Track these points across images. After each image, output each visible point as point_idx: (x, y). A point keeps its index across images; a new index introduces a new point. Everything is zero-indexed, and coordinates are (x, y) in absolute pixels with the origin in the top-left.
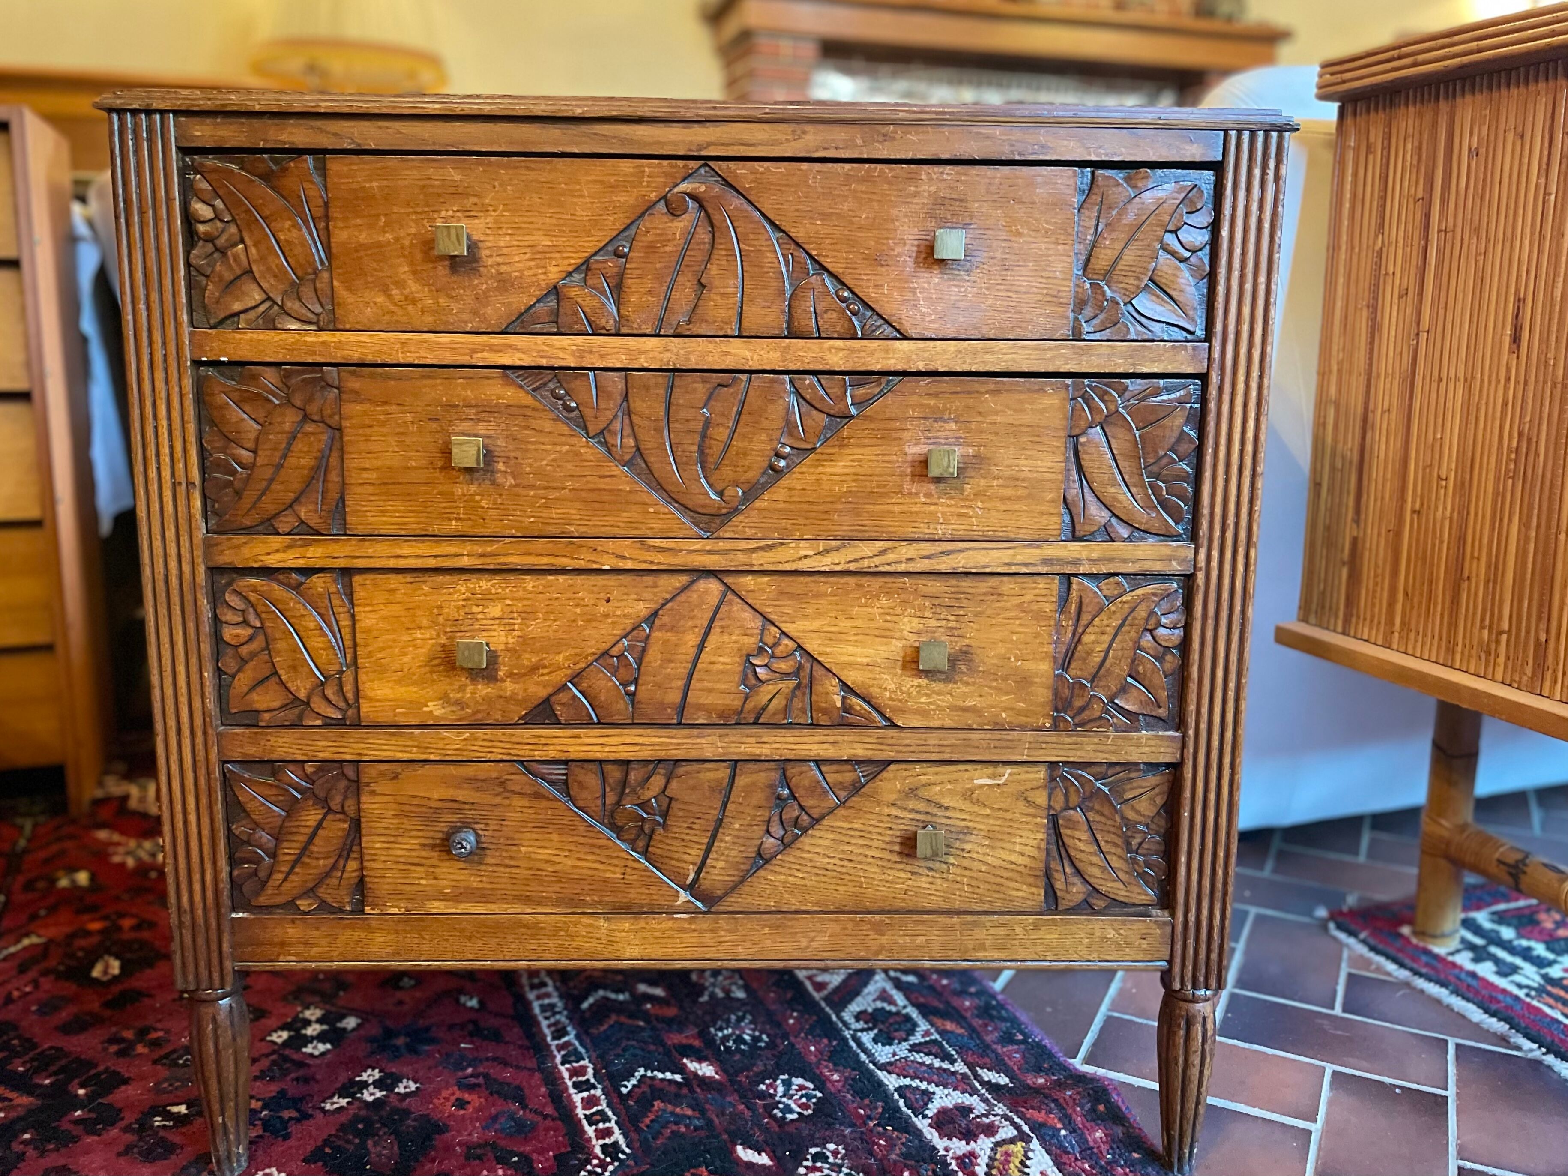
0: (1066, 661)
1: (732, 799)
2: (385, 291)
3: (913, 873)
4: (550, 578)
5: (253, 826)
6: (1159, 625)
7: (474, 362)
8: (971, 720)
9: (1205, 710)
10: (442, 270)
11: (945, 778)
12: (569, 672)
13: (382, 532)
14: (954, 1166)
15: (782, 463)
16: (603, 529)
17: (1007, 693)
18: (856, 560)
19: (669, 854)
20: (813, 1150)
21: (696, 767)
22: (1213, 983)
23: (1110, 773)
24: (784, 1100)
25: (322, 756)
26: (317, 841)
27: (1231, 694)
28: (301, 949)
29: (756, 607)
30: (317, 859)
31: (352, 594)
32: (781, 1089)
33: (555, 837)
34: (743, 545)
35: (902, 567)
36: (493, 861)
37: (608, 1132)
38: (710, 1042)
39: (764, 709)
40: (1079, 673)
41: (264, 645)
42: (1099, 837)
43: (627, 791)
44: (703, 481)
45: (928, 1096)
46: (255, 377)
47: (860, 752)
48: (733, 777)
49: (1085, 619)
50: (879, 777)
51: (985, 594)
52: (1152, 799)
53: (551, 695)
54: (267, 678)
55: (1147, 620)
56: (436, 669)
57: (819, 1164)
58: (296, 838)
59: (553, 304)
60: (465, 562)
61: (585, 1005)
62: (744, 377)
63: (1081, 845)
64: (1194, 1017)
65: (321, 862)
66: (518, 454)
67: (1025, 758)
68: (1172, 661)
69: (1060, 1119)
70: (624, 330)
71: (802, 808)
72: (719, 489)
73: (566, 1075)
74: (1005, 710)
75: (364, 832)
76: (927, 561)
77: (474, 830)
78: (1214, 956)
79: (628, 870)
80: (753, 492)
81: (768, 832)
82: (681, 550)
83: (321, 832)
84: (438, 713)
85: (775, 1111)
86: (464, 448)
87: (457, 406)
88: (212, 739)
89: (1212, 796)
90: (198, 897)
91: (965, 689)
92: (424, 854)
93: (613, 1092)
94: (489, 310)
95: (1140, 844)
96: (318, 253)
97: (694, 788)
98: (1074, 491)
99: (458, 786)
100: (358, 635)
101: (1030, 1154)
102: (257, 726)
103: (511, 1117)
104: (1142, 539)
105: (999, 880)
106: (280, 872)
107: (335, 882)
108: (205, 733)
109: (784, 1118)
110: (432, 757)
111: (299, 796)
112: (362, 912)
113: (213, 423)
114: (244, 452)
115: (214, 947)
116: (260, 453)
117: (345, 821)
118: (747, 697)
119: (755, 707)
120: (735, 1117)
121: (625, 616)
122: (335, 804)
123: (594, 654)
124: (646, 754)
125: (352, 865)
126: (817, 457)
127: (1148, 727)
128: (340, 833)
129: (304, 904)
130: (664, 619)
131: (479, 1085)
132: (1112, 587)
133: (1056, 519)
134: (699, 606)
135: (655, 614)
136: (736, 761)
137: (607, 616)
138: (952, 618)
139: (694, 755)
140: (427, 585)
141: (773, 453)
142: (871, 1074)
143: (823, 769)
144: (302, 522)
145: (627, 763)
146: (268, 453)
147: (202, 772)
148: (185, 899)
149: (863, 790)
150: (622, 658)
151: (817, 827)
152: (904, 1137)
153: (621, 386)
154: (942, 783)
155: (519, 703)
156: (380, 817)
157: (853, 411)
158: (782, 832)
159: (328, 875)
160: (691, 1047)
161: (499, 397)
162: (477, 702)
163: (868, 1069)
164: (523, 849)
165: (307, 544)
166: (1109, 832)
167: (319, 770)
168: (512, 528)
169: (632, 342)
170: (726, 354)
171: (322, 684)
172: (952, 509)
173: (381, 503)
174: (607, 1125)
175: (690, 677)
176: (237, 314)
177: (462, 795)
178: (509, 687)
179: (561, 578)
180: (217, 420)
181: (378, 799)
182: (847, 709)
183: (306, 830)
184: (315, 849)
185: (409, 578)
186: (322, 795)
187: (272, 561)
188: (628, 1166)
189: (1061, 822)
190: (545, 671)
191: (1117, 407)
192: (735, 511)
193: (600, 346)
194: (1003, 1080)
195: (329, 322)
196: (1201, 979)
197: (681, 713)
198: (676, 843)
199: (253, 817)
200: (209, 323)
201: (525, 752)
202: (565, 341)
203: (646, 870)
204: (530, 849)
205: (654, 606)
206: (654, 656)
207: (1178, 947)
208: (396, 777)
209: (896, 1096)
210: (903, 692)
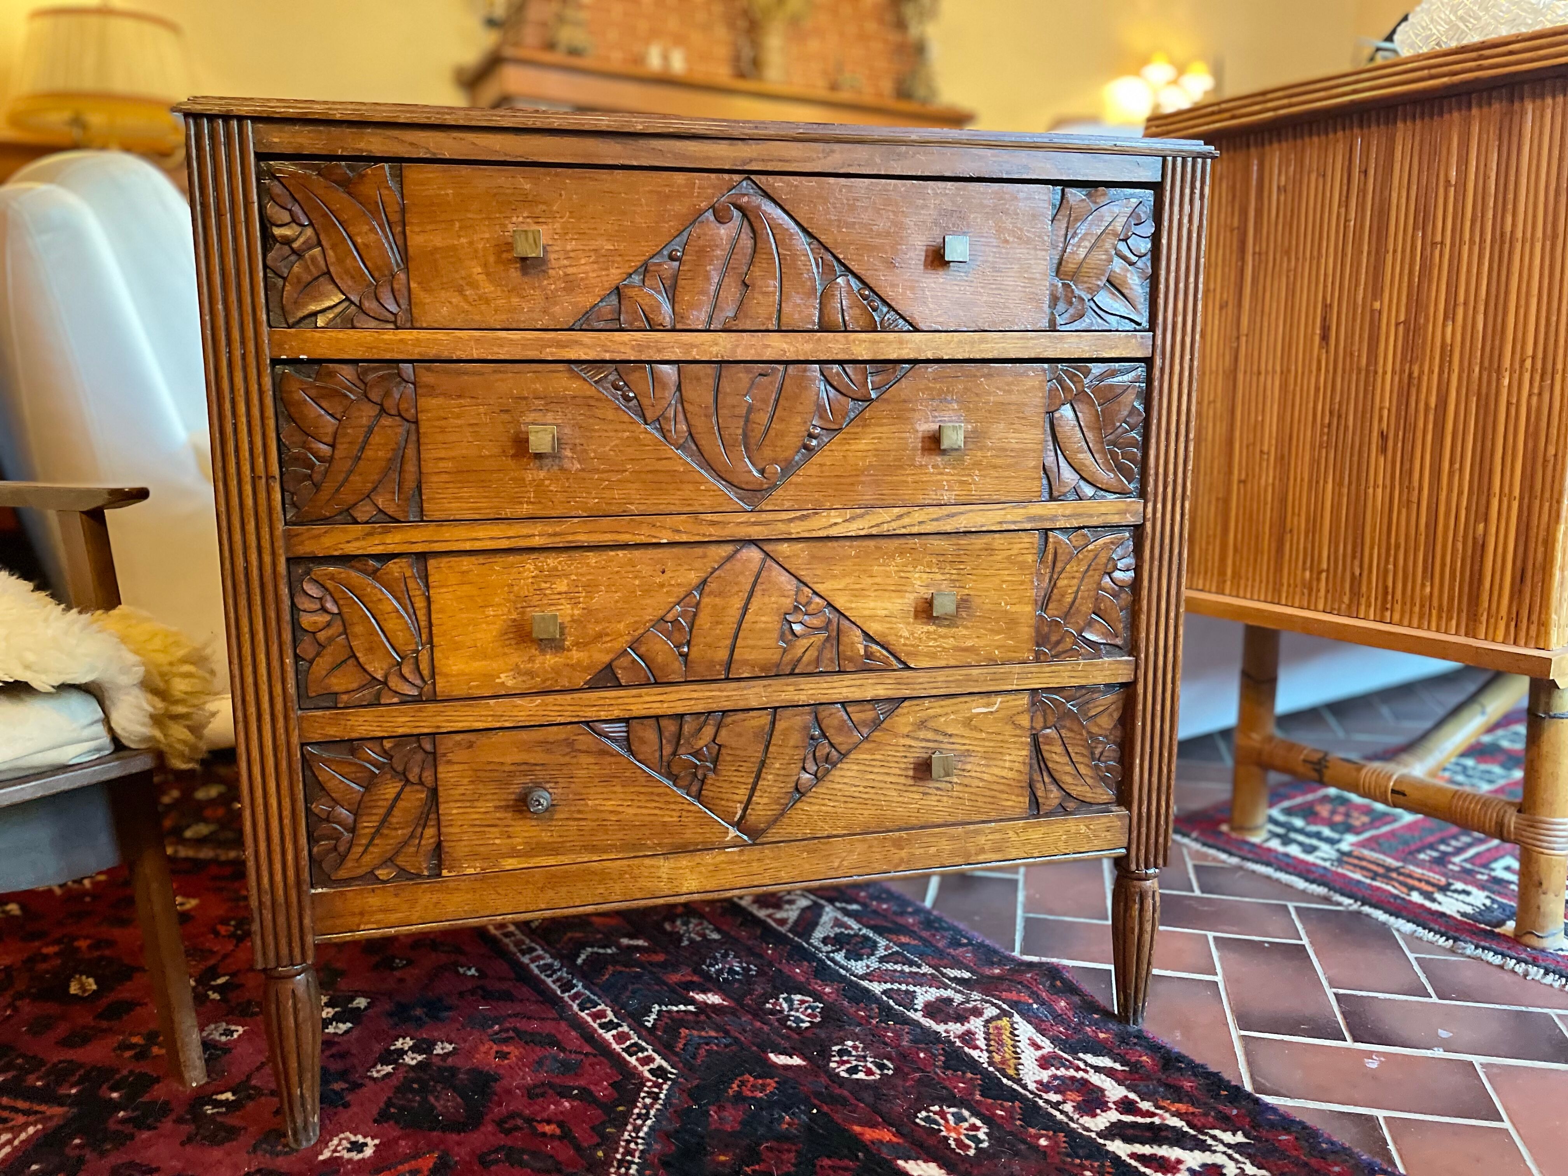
0: (1045, 603)
1: (773, 742)
2: (460, 291)
3: (924, 794)
4: (612, 553)
5: (332, 804)
6: (1116, 568)
7: (543, 357)
8: (971, 659)
9: (1152, 637)
10: (514, 273)
11: (949, 710)
12: (628, 638)
13: (458, 517)
14: (958, 1044)
15: (814, 443)
16: (661, 507)
17: (998, 633)
18: (877, 525)
19: (720, 795)
20: (836, 1048)
21: (741, 716)
22: (1160, 861)
23: (1078, 695)
24: (792, 1013)
25: (400, 731)
26: (396, 812)
27: (1172, 622)
28: (380, 916)
29: (792, 571)
30: (396, 829)
31: (426, 577)
32: (785, 1006)
33: (618, 789)
34: (784, 516)
35: (915, 530)
36: (562, 816)
37: (649, 1060)
38: (707, 976)
39: (799, 660)
40: (1056, 613)
41: (341, 629)
42: (1070, 749)
43: (682, 742)
44: (747, 460)
45: (912, 995)
46: (332, 374)
47: (881, 692)
48: (773, 723)
49: (1059, 565)
50: (896, 713)
51: (981, 550)
52: (1111, 715)
53: (612, 661)
54: (344, 661)
55: (1106, 565)
56: (507, 642)
57: (845, 1058)
58: (374, 811)
59: (616, 302)
60: (537, 541)
61: (579, 961)
62: (781, 367)
63: (1056, 758)
64: (1146, 892)
65: (400, 832)
66: (582, 441)
67: (1015, 687)
68: (1126, 597)
69: (1030, 997)
70: (678, 327)
71: (832, 745)
72: (761, 467)
73: (589, 1019)
74: (998, 648)
75: (441, 800)
76: (935, 523)
77: (545, 789)
78: (1161, 840)
79: (684, 813)
80: (789, 468)
81: (804, 769)
82: (729, 523)
83: (401, 804)
84: (510, 683)
85: (789, 1023)
86: (540, 435)
87: (525, 398)
88: (293, 723)
89: (1159, 708)
90: (278, 877)
91: (965, 632)
92: (498, 815)
93: (638, 1026)
94: (557, 309)
95: (1101, 754)
96: (394, 257)
97: (740, 735)
98: (1050, 460)
99: (529, 750)
100: (433, 616)
101: (1016, 1026)
102: (336, 708)
103: (555, 1059)
104: (1103, 497)
105: (993, 793)
106: (360, 845)
107: (413, 849)
108: (286, 718)
109: (799, 1027)
110: (507, 724)
111: (377, 772)
112: (439, 875)
113: (291, 418)
114: (322, 446)
115: (295, 923)
116: (338, 446)
117: (422, 792)
118: (785, 650)
119: (791, 660)
120: (756, 1033)
121: (679, 585)
122: (413, 777)
123: (651, 620)
124: (700, 708)
125: (430, 832)
126: (844, 436)
127: (1109, 654)
128: (418, 803)
129: (382, 873)
130: (712, 586)
131: (512, 1038)
132: (1080, 538)
133: (1036, 483)
134: (742, 573)
135: (704, 582)
136: (775, 708)
137: (662, 585)
138: (954, 572)
139: (742, 705)
140: (499, 563)
141: (806, 433)
142: (857, 984)
143: (849, 709)
144: (380, 510)
145: (682, 716)
146: (345, 446)
147: (283, 755)
148: (266, 880)
149: (883, 726)
150: (676, 623)
151: (845, 760)
152: (907, 1028)
153: (674, 377)
154: (947, 714)
155: (586, 669)
156: (456, 786)
157: (873, 396)
158: (815, 768)
159: (405, 843)
160: (692, 982)
161: (566, 389)
162: (546, 671)
163: (851, 981)
164: (590, 802)
165: (387, 531)
166: (1078, 745)
167: (396, 745)
168: (577, 509)
169: (686, 337)
170: (768, 346)
171: (399, 664)
172: (955, 478)
173: (456, 491)
174: (646, 1054)
175: (736, 637)
176: (315, 314)
177: (532, 758)
178: (576, 655)
179: (621, 553)
180: (296, 416)
181: (456, 767)
182: (868, 655)
183: (385, 803)
184: (394, 820)
185: (481, 559)
186: (400, 769)
187: (352, 549)
188: (681, 1083)
189: (1041, 740)
190: (608, 639)
191: (1083, 386)
192: (774, 487)
193: (657, 342)
194: (967, 975)
195: (407, 321)
196: (1152, 859)
197: (728, 669)
198: (725, 785)
199: (333, 795)
200: (287, 323)
201: (590, 714)
202: (625, 336)
203: (700, 811)
204: (597, 802)
205: (704, 575)
206: (704, 620)
207: (1135, 834)
208: (471, 745)
209: (885, 998)
210: (915, 638)
